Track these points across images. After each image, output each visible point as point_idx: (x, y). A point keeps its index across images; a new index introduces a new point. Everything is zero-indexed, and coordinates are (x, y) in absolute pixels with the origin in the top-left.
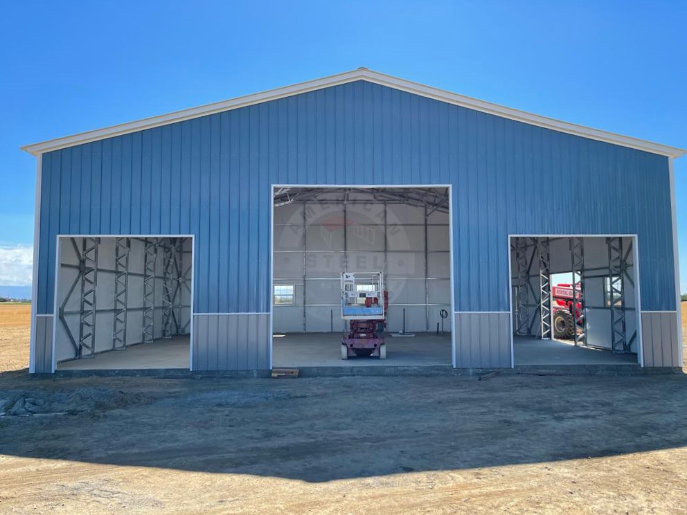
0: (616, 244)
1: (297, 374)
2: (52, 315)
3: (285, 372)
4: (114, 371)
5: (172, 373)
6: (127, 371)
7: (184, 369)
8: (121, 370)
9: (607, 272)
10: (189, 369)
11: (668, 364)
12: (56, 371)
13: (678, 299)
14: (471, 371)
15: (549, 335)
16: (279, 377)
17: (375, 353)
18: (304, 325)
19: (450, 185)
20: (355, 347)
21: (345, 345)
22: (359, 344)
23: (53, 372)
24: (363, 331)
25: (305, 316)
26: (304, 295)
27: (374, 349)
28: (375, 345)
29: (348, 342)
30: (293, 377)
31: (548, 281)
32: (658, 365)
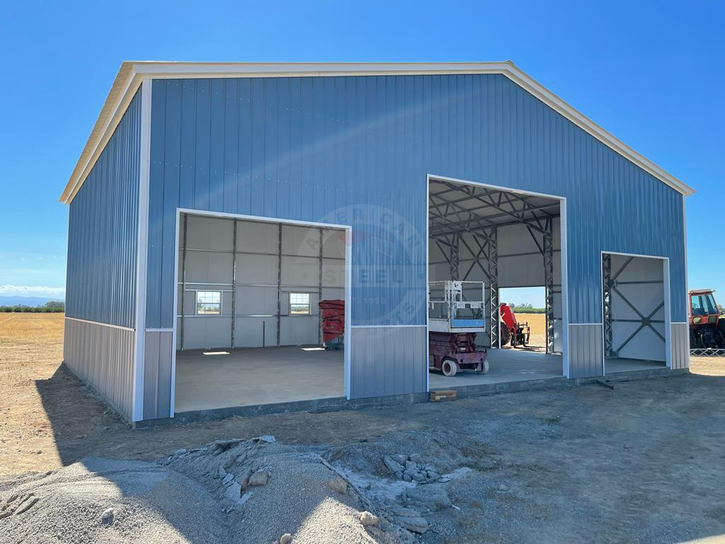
0: (606, 264)
1: (454, 395)
2: (171, 330)
3: (446, 395)
4: (256, 407)
5: (326, 404)
6: (272, 405)
7: (341, 398)
8: (265, 406)
10: (346, 398)
12: (175, 414)
14: (578, 381)
15: (496, 345)
16: (443, 400)
17: (479, 368)
18: (233, 339)
19: (565, 198)
20: (464, 362)
21: (455, 360)
22: (468, 358)
23: (172, 416)
24: (463, 344)
25: (233, 328)
26: (233, 303)
27: (477, 364)
28: (481, 359)
29: (458, 357)
30: (453, 400)
31: (497, 295)
32: (679, 368)
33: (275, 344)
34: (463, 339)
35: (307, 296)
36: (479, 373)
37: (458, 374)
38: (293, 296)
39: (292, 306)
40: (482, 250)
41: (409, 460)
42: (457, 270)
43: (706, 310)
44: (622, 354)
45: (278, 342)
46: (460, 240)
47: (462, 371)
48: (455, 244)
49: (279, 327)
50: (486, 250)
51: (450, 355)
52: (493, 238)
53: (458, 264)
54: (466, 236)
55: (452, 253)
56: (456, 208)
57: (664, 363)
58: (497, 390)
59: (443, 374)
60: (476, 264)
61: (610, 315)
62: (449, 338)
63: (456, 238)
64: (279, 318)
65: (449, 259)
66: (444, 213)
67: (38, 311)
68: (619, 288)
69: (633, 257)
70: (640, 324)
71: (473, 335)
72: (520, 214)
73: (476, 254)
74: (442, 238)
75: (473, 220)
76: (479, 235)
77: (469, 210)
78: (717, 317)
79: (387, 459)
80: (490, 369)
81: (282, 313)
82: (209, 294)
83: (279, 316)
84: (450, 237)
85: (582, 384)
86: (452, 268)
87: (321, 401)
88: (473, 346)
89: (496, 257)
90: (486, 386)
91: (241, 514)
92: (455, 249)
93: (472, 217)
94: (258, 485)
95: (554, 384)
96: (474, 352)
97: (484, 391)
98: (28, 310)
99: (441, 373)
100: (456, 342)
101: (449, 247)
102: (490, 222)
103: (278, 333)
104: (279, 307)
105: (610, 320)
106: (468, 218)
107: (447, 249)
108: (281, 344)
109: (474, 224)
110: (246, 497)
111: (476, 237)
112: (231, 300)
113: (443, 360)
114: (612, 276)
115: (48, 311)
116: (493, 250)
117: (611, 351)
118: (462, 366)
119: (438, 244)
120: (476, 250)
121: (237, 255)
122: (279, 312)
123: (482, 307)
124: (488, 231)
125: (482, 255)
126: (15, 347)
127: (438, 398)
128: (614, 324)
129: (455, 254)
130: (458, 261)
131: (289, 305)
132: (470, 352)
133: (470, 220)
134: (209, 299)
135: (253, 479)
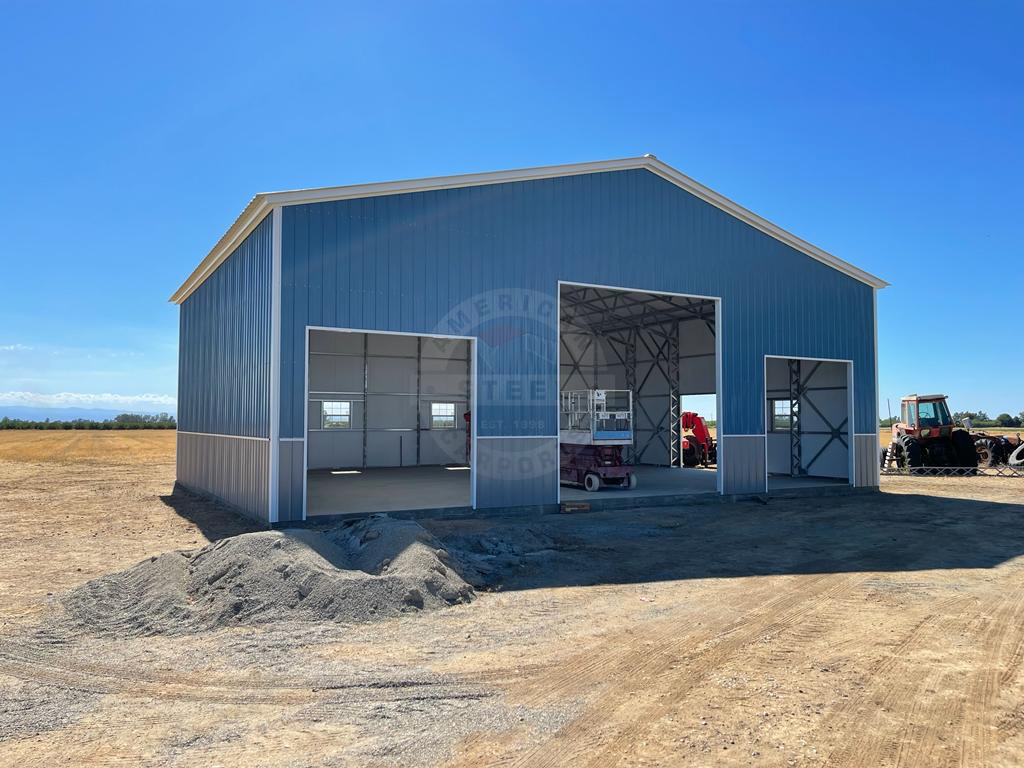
0: (795, 367)
1: (588, 508)
2: (301, 440)
3: (578, 507)
5: (452, 512)
7: (467, 507)
9: (787, 394)
10: (471, 507)
11: (870, 484)
12: (307, 517)
13: (878, 424)
14: (735, 497)
15: (677, 463)
16: (572, 512)
17: (625, 484)
18: (365, 456)
19: (720, 299)
20: (608, 476)
21: (597, 474)
22: (611, 473)
23: (304, 519)
24: (607, 458)
25: (365, 445)
26: (365, 415)
27: (623, 479)
28: (627, 474)
29: (601, 471)
30: (585, 511)
31: (678, 403)
32: (864, 485)
33: (415, 463)
34: (608, 452)
35: (451, 407)
36: (626, 489)
37: (600, 489)
38: (435, 406)
39: (435, 419)
40: (661, 352)
41: (502, 541)
42: (633, 374)
43: (940, 421)
44: (812, 472)
45: (418, 461)
46: (638, 339)
47: (605, 486)
48: (632, 341)
49: (418, 443)
50: (665, 350)
51: (592, 468)
52: (674, 335)
53: (635, 366)
54: (644, 333)
55: (627, 352)
56: (625, 300)
57: (846, 480)
58: (637, 504)
59: (586, 490)
60: (656, 367)
61: (799, 428)
62: (591, 452)
63: (632, 336)
64: (418, 433)
65: (624, 359)
66: (611, 306)
67: (107, 427)
68: (809, 394)
69: (820, 362)
70: (830, 436)
71: (619, 447)
72: (698, 309)
73: (655, 355)
74: (615, 335)
75: (648, 315)
76: (657, 333)
77: (643, 303)
78: (950, 429)
79: (483, 542)
80: (637, 484)
81: (422, 426)
82: (336, 404)
83: (418, 430)
84: (625, 334)
85: (739, 500)
86: (627, 371)
87: (446, 509)
88: (619, 459)
89: (678, 358)
90: (625, 499)
91: (359, 555)
92: (631, 348)
93: (647, 311)
94: (371, 539)
95: (705, 500)
96: (620, 465)
97: (622, 505)
98: (94, 427)
99: (583, 488)
100: (599, 455)
101: (624, 346)
102: (673, 316)
103: (418, 450)
104: (418, 419)
105: (799, 433)
106: (641, 312)
107: (620, 348)
108: (422, 462)
109: (651, 319)
110: (363, 546)
111: (654, 336)
112: (361, 411)
113: (586, 474)
114: (802, 380)
115: (121, 428)
116: (673, 349)
117: (800, 468)
118: (606, 480)
119: (611, 344)
120: (655, 351)
121: (368, 359)
122: (418, 426)
123: (629, 417)
124: (668, 327)
125: (661, 356)
126: (110, 468)
127: (568, 510)
128: (804, 438)
129: (631, 355)
130: (635, 363)
131: (431, 417)
132: (615, 465)
133: (644, 314)
134: (337, 410)
135: (368, 535)
